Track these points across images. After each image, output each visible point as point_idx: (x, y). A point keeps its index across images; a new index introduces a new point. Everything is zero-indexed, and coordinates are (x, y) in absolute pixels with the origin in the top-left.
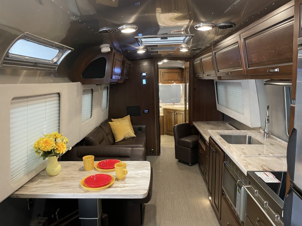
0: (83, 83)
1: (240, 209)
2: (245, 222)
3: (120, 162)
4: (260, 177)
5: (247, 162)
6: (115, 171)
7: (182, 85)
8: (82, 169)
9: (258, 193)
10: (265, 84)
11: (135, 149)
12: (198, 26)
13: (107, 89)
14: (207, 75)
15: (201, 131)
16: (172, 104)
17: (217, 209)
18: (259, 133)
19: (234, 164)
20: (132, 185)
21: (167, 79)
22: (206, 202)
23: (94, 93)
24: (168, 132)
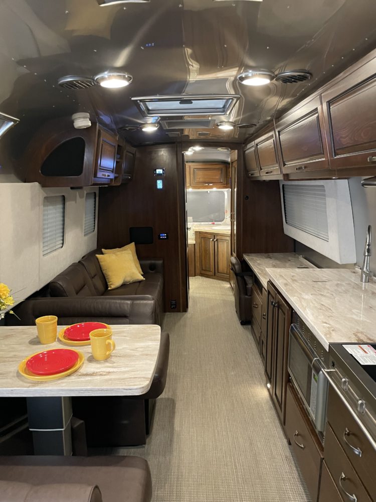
0: (44, 185)
1: (316, 410)
2: (324, 434)
3: (105, 327)
4: (351, 355)
5: (330, 326)
6: (90, 345)
7: (227, 191)
8: (35, 340)
9: (347, 384)
10: (363, 185)
11: (138, 302)
12: (244, 76)
13: (93, 197)
14: (267, 173)
15: (256, 270)
16: (210, 223)
17: (279, 404)
18: (354, 274)
19: (307, 330)
20: (123, 369)
21: (201, 180)
22: (262, 392)
23: (67, 204)
24: (203, 272)
